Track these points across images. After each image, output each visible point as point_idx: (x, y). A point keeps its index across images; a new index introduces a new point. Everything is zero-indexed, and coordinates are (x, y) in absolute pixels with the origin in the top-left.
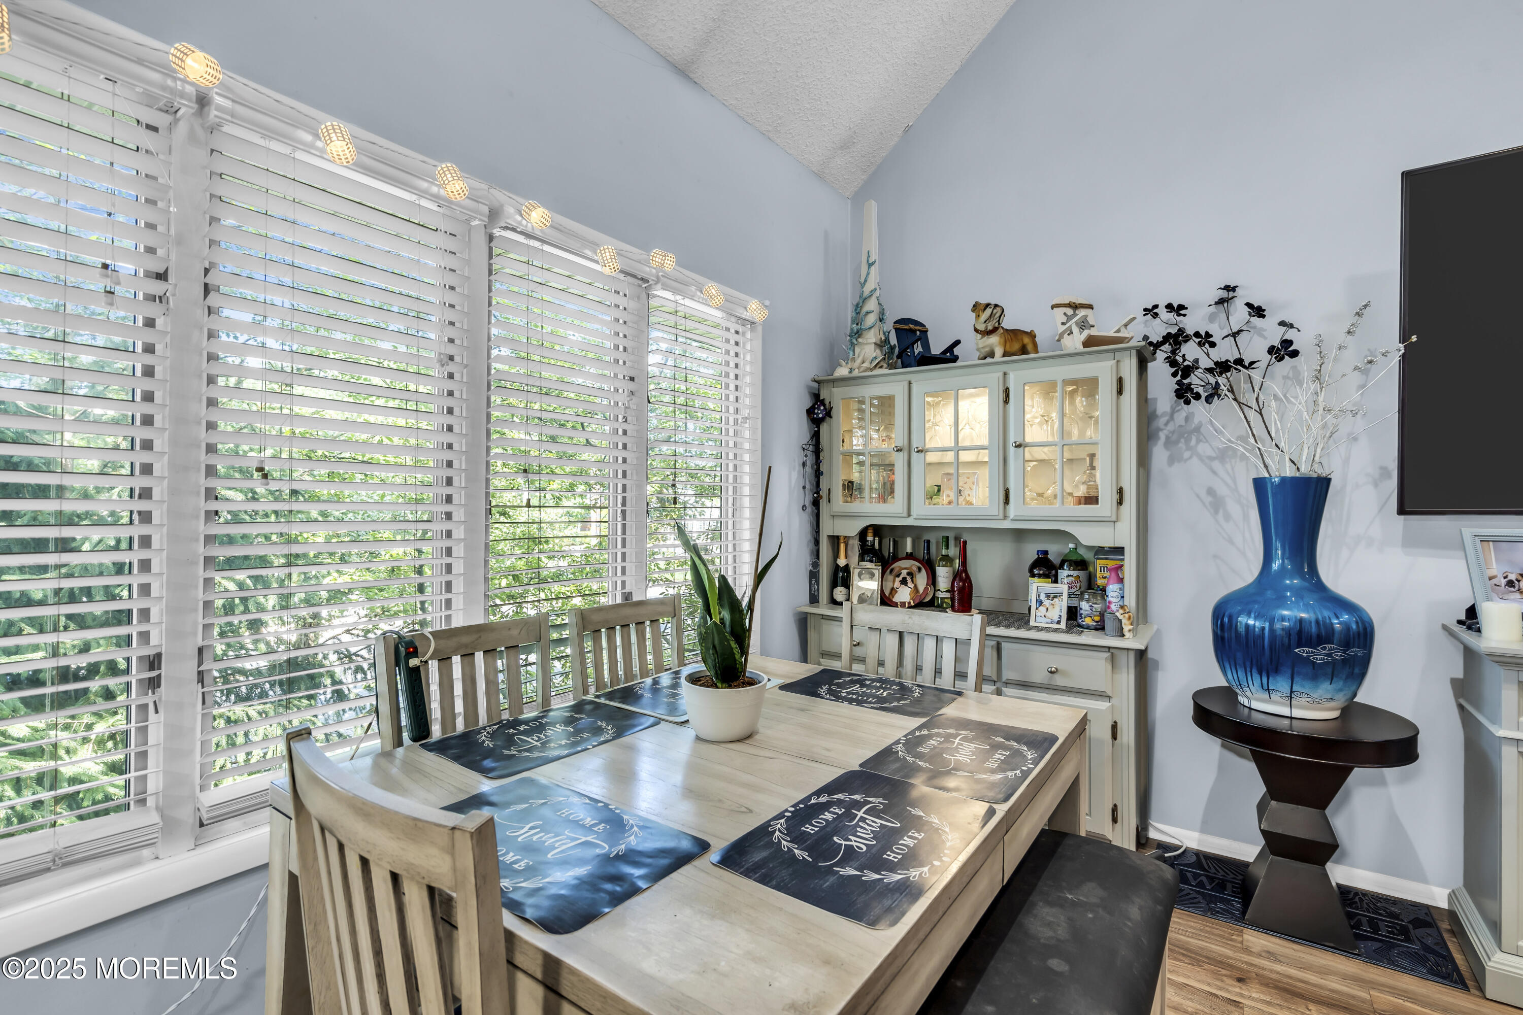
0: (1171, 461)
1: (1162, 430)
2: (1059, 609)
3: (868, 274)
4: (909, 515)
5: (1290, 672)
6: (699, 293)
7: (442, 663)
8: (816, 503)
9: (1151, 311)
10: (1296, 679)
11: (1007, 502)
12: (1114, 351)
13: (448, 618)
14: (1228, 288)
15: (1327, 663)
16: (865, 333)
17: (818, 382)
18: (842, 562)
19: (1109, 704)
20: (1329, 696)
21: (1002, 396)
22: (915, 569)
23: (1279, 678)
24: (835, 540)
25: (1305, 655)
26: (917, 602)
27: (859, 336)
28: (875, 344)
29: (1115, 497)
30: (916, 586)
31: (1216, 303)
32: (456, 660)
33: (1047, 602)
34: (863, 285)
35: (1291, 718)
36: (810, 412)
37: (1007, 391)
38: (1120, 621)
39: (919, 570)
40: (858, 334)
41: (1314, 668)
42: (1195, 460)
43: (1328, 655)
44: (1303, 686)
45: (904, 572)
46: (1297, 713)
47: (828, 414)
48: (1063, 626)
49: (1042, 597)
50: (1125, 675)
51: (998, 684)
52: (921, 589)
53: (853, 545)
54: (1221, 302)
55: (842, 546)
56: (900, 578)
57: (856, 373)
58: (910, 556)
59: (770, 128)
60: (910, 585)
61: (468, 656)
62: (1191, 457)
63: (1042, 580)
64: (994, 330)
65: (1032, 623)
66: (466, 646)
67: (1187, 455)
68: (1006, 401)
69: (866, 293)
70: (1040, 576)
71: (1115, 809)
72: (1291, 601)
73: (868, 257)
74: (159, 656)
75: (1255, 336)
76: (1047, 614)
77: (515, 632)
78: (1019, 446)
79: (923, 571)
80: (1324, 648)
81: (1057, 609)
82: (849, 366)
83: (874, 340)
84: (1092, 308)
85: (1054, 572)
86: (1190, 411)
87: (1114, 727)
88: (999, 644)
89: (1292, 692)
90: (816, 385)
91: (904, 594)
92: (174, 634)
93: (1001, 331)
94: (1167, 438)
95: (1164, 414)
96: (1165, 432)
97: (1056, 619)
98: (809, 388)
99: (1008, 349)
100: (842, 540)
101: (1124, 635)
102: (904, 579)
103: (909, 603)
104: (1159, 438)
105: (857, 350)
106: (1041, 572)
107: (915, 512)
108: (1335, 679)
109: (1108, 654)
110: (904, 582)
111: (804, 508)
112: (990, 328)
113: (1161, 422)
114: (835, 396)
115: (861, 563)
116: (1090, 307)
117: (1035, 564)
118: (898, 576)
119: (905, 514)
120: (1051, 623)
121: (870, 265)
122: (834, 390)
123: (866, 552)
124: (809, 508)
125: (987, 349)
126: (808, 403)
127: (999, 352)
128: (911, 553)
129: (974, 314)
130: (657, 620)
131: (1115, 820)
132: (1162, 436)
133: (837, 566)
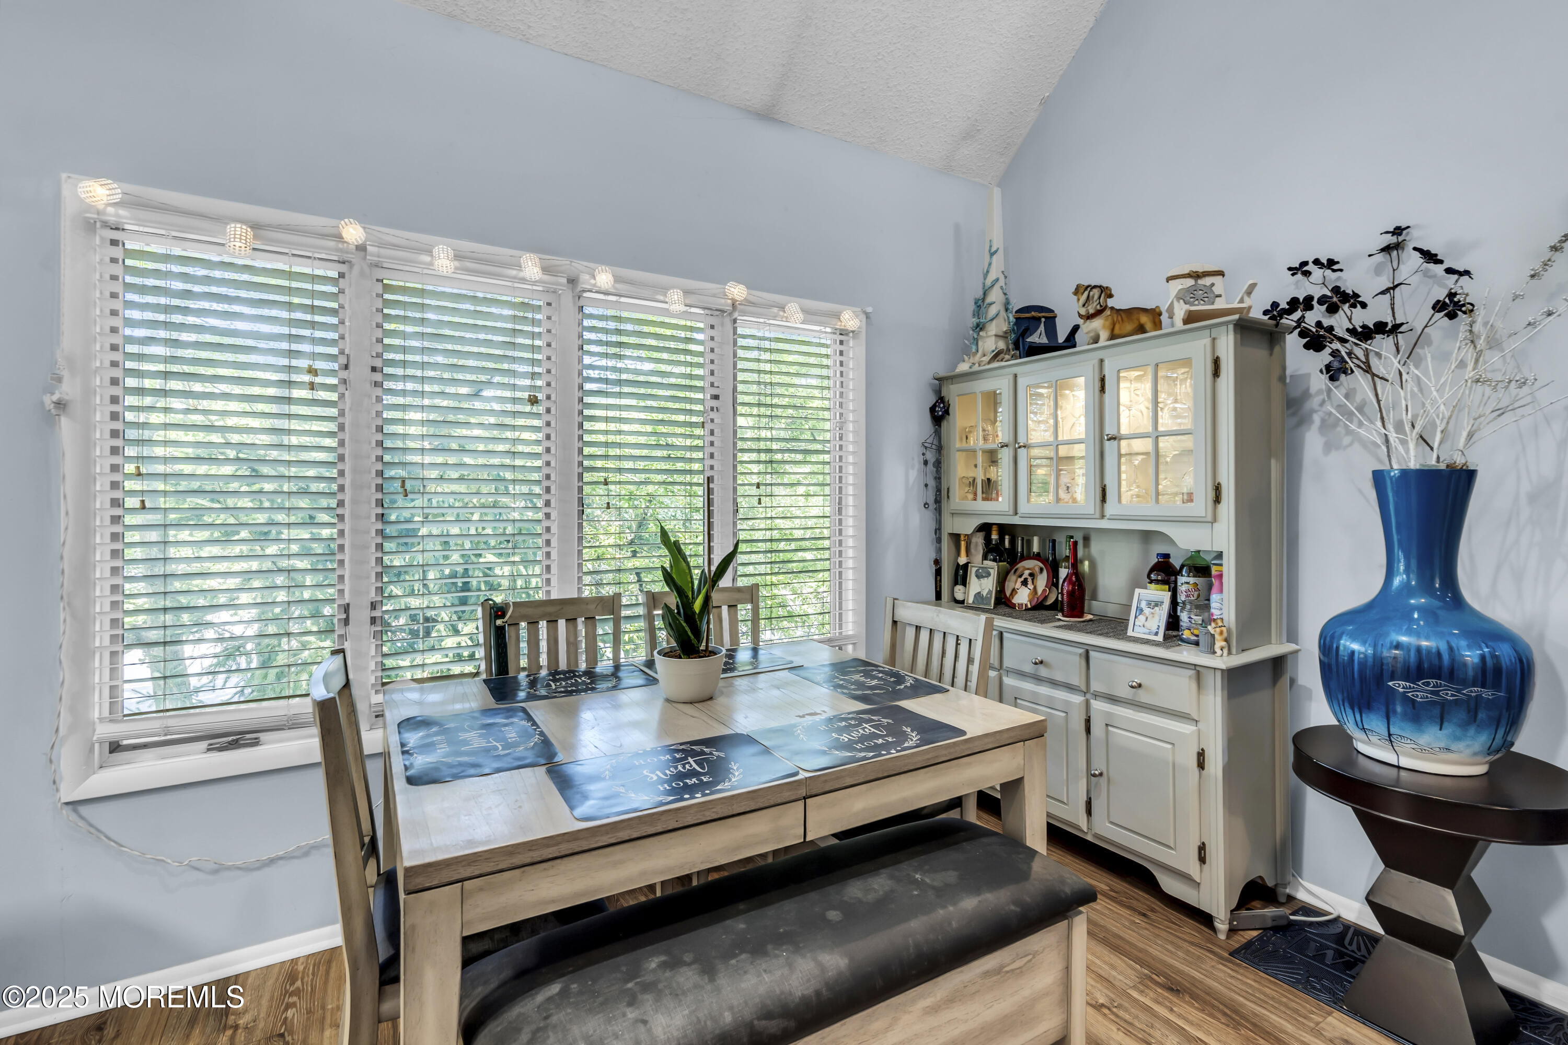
0: (1328, 447)
1: (1316, 411)
2: (1158, 619)
3: (990, 264)
4: (1016, 514)
5: (1384, 709)
6: (781, 313)
7: (531, 625)
8: (938, 501)
9: (1301, 269)
10: (1392, 720)
11: (1104, 499)
12: (1210, 327)
13: (548, 592)
14: (1398, 231)
15: (1433, 703)
16: (987, 325)
17: (940, 379)
18: (962, 560)
19: (1195, 728)
20: (1442, 745)
21: (1098, 385)
22: (1037, 569)
23: (1373, 716)
24: (956, 538)
25: (1401, 690)
26: (1034, 604)
27: (981, 329)
28: (996, 336)
29: (1211, 495)
30: (1035, 588)
31: (1383, 250)
32: (543, 624)
33: (1147, 611)
34: (985, 278)
35: (1399, 767)
36: (932, 410)
37: (1103, 380)
38: (1213, 636)
39: (1041, 570)
40: (979, 327)
41: (1414, 707)
42: (1357, 446)
43: (1432, 693)
44: (1402, 729)
45: (1027, 572)
46: (1405, 762)
47: (947, 412)
48: (1160, 638)
49: (1143, 605)
50: (1211, 697)
51: (1088, 696)
52: (1040, 591)
53: (977, 543)
54: (1387, 249)
55: (963, 544)
56: (1022, 579)
57: (976, 368)
58: (1037, 557)
59: (873, 140)
60: (1030, 586)
61: (552, 622)
62: (1351, 444)
63: (1158, 586)
64: (1098, 313)
65: (1130, 633)
66: (550, 614)
67: (1347, 440)
68: (1103, 389)
69: (988, 282)
70: (1157, 582)
71: (1202, 848)
72: (1418, 625)
73: (991, 246)
74: (348, 605)
75: (1436, 286)
76: (1146, 624)
77: (592, 607)
78: (1113, 438)
79: (1045, 572)
80: (1428, 684)
81: (1157, 618)
82: (972, 360)
83: (994, 333)
84: (1223, 275)
85: (1173, 578)
86: (1351, 386)
87: (1201, 755)
88: (1087, 652)
89: (1390, 735)
90: (937, 382)
91: (1023, 597)
92: (355, 592)
93: (1108, 312)
94: (1323, 421)
95: (1320, 392)
96: (1320, 413)
97: (1154, 629)
98: (931, 385)
99: (1117, 331)
100: (962, 538)
101: (1214, 653)
102: (1026, 579)
103: (1026, 605)
104: (1312, 422)
105: (980, 343)
106: (1160, 578)
107: (1022, 509)
108: (1445, 724)
109: (1193, 672)
110: (1025, 583)
111: (926, 505)
112: (1092, 311)
113: (1314, 402)
114: (952, 392)
115: (985, 562)
116: (1221, 273)
117: (1156, 568)
118: (1020, 576)
119: (1011, 512)
120: (1149, 634)
121: (992, 254)
122: (951, 387)
123: (992, 550)
124: (932, 506)
125: (1092, 334)
126: (932, 400)
127: (1104, 335)
128: (1038, 554)
129: (1076, 298)
130: (736, 606)
131: (1202, 860)
132: (1317, 418)
133: (958, 564)
